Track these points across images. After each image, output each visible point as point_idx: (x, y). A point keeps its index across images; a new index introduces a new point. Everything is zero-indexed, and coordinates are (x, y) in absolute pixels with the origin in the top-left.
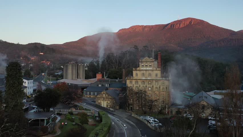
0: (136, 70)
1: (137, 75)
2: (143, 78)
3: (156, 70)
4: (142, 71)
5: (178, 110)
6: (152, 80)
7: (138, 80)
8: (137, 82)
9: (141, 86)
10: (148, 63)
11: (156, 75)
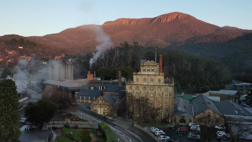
0: (137, 75)
1: (138, 80)
2: (145, 84)
3: (159, 75)
4: (144, 76)
5: (182, 118)
6: (155, 85)
7: (138, 86)
8: (137, 88)
9: (143, 92)
10: (151, 67)
11: (159, 81)
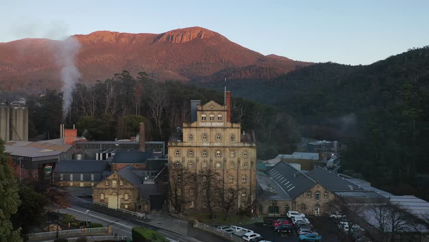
0: (190, 127)
1: (191, 137)
2: (205, 144)
3: (232, 127)
4: (203, 129)
5: (273, 204)
6: (224, 147)
7: (192, 148)
8: (191, 152)
9: (201, 159)
10: (216, 112)
11: (232, 138)
